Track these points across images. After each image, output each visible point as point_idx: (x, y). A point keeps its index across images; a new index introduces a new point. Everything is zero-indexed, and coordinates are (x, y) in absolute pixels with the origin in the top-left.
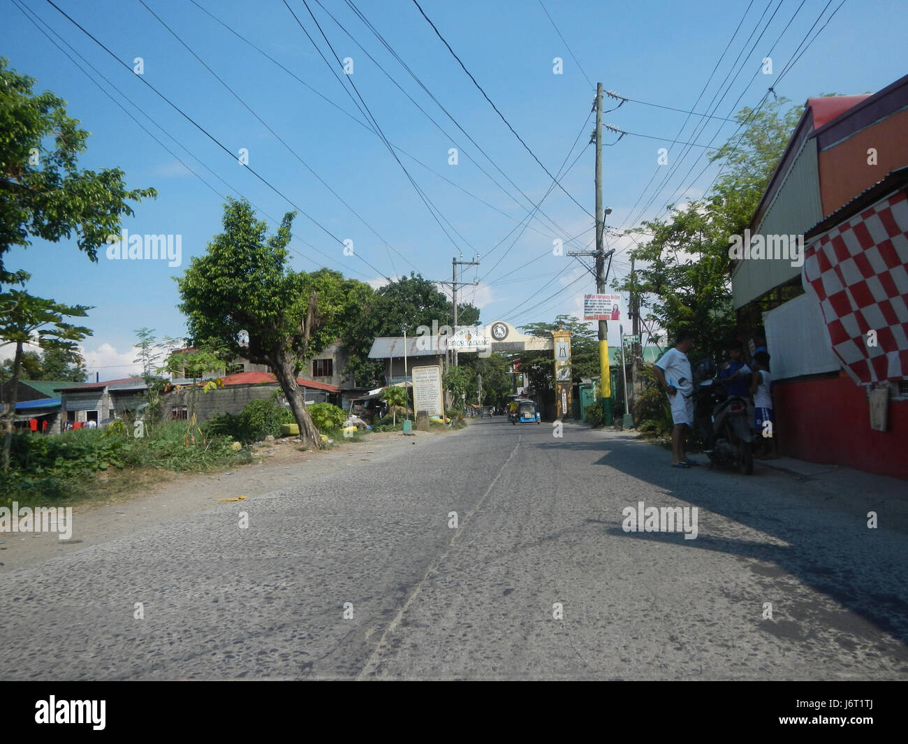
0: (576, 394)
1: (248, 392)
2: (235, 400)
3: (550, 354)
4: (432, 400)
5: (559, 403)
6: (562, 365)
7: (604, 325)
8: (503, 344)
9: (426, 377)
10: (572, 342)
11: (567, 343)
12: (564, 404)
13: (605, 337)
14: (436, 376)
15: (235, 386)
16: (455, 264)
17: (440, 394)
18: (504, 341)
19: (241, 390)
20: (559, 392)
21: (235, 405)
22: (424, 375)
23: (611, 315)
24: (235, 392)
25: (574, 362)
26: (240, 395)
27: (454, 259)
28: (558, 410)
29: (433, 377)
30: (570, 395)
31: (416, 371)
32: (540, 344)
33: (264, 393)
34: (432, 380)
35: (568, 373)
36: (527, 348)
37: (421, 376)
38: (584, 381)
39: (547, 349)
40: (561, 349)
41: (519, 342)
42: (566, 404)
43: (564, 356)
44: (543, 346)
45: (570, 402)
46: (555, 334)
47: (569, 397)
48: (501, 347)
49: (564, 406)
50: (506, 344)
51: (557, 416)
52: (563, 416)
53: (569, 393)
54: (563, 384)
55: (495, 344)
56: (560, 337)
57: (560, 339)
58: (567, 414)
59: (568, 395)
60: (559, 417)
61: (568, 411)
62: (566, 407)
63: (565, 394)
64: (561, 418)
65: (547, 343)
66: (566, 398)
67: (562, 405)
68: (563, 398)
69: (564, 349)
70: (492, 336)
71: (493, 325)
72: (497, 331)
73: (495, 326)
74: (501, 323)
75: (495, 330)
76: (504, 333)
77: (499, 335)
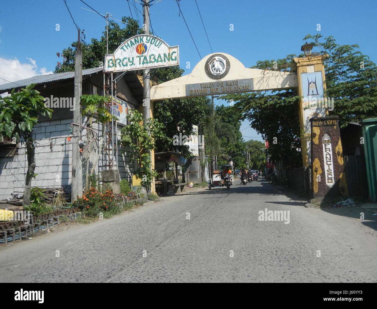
5: (316, 163)
8: (222, 83)
11: (319, 75)
12: (328, 166)
18: (223, 80)
28: (315, 179)
30: (340, 147)
36: (256, 87)
39: (287, 86)
40: (309, 84)
41: (245, 80)
42: (332, 167)
43: (315, 93)
44: (281, 82)
45: (341, 161)
46: (300, 61)
47: (339, 153)
48: (220, 88)
49: (329, 170)
50: (227, 83)
51: (313, 190)
52: (327, 191)
53: (337, 143)
54: (323, 125)
55: (211, 84)
56: (308, 65)
57: (308, 68)
58: (334, 186)
59: (337, 149)
60: (318, 195)
61: (337, 182)
62: (333, 172)
63: (329, 146)
64: (320, 196)
65: (287, 77)
66: (331, 153)
67: (323, 169)
68: (325, 153)
69: (315, 83)
70: (206, 73)
71: (208, 59)
72: (214, 66)
73: (211, 60)
74: (220, 55)
75: (210, 66)
76: (223, 69)
77: (217, 71)
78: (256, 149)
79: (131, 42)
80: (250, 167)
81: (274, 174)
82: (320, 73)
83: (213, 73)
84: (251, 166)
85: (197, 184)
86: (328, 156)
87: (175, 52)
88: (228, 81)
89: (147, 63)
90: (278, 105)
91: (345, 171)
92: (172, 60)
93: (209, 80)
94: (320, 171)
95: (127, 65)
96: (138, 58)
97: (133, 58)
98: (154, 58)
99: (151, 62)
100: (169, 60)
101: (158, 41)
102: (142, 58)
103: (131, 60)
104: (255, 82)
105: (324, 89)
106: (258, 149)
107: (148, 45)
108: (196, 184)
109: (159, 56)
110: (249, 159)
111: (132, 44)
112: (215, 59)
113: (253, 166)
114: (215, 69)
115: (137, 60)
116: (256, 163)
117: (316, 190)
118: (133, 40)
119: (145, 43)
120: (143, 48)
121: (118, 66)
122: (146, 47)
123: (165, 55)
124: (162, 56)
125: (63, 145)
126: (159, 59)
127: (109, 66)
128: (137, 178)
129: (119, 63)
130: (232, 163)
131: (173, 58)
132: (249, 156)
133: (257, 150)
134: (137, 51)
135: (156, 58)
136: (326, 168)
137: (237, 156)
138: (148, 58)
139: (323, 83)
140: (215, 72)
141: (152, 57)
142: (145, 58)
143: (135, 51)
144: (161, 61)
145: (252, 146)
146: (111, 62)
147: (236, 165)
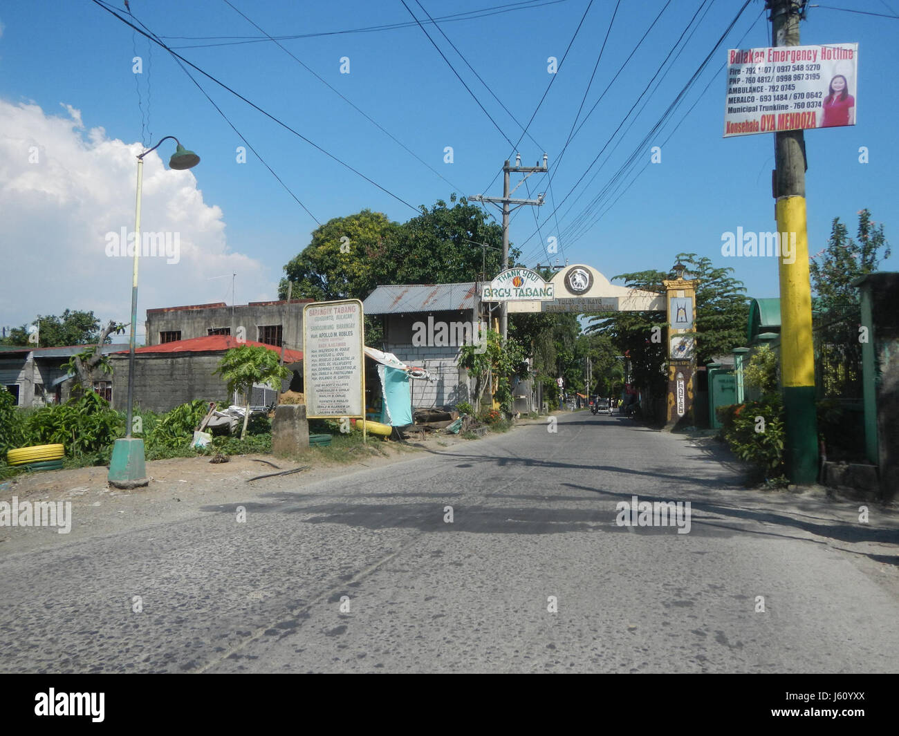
0: (702, 383)
1: (189, 364)
2: (172, 375)
3: (660, 316)
4: (342, 381)
5: (671, 397)
6: (679, 333)
7: (796, 146)
8: (584, 299)
9: (331, 327)
10: (700, 300)
11: (689, 301)
12: (680, 399)
13: (798, 187)
14: (352, 326)
15: (173, 355)
16: (507, 170)
17: (359, 367)
18: (585, 296)
19: (180, 360)
20: (672, 378)
21: (172, 383)
22: (328, 323)
23: (819, 112)
24: (172, 363)
25: (700, 329)
26: (178, 369)
27: (506, 163)
28: (669, 410)
29: (347, 326)
30: (691, 384)
31: (312, 314)
32: (643, 301)
33: (210, 366)
34: (344, 334)
35: (690, 345)
36: (622, 307)
37: (321, 323)
38: (718, 361)
39: (655, 309)
40: (679, 309)
41: (610, 298)
42: (683, 400)
43: (684, 320)
44: (649, 304)
45: (691, 396)
46: (670, 284)
47: (689, 389)
48: (581, 305)
49: (681, 402)
50: (589, 300)
51: (667, 419)
52: (678, 419)
53: (689, 380)
54: (678, 365)
55: (571, 300)
56: (678, 289)
57: (678, 292)
58: (684, 416)
59: (688, 385)
60: (670, 423)
61: (687, 412)
62: (683, 404)
63: (682, 383)
64: (673, 423)
65: (656, 299)
66: (683, 389)
67: (676, 402)
68: (678, 389)
69: (684, 309)
70: (566, 287)
71: (569, 271)
72: (575, 279)
73: (572, 272)
74: (582, 268)
75: (571, 279)
76: (586, 284)
77: (578, 286)
78: (605, 351)
79: (508, 274)
80: (591, 388)
81: (637, 405)
82: (690, 299)
83: (573, 288)
84: (594, 387)
85: (527, 414)
86: (681, 391)
87: (550, 288)
88: (591, 298)
89: (523, 296)
90: (644, 330)
91: (693, 404)
92: (548, 295)
93: (569, 295)
94: (673, 404)
95: (503, 296)
96: (515, 291)
97: (509, 290)
98: (531, 292)
99: (527, 295)
100: (544, 295)
101: (535, 276)
102: (519, 291)
103: (508, 291)
104: (621, 302)
105: (694, 316)
106: (609, 351)
107: (525, 278)
108: (524, 414)
109: (536, 290)
110: (589, 371)
111: (509, 276)
112: (576, 272)
113: (598, 386)
114: (576, 284)
115: (513, 292)
116: (604, 381)
117: (669, 418)
118: (510, 273)
119: (521, 276)
120: (519, 281)
121: (494, 296)
122: (522, 280)
123: (541, 289)
124: (539, 291)
125: (437, 368)
126: (536, 294)
127: (485, 295)
128: (496, 402)
129: (496, 293)
130: (561, 381)
131: (549, 293)
132: (590, 366)
133: (607, 353)
134: (514, 283)
135: (533, 292)
136: (678, 401)
137: (571, 368)
138: (524, 291)
139: (693, 310)
140: (576, 287)
141: (529, 291)
142: (522, 291)
143: (512, 283)
144: (537, 295)
145: (597, 346)
146: (487, 291)
147: (567, 385)
